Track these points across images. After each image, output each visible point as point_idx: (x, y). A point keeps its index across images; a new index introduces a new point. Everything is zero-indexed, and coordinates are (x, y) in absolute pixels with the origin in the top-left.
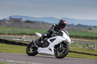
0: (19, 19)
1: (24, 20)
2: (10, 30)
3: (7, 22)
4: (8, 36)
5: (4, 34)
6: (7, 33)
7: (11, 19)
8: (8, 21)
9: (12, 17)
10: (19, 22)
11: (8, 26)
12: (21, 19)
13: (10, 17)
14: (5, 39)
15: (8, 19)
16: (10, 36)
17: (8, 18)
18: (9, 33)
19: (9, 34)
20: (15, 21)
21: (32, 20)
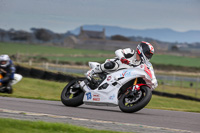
0: (99, 33)
1: (108, 34)
2: (80, 55)
3: (74, 38)
4: (76, 67)
5: (67, 63)
6: (74, 61)
7: (82, 31)
8: (77, 37)
9: (85, 29)
10: (99, 38)
11: (77, 47)
12: (103, 33)
13: (81, 28)
14: (69, 74)
15: (77, 33)
16: (81, 67)
17: (76, 30)
18: (79, 61)
19: (79, 64)
20: (91, 37)
21: (126, 35)
